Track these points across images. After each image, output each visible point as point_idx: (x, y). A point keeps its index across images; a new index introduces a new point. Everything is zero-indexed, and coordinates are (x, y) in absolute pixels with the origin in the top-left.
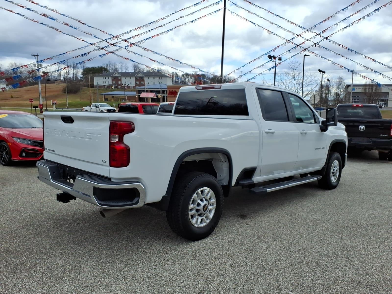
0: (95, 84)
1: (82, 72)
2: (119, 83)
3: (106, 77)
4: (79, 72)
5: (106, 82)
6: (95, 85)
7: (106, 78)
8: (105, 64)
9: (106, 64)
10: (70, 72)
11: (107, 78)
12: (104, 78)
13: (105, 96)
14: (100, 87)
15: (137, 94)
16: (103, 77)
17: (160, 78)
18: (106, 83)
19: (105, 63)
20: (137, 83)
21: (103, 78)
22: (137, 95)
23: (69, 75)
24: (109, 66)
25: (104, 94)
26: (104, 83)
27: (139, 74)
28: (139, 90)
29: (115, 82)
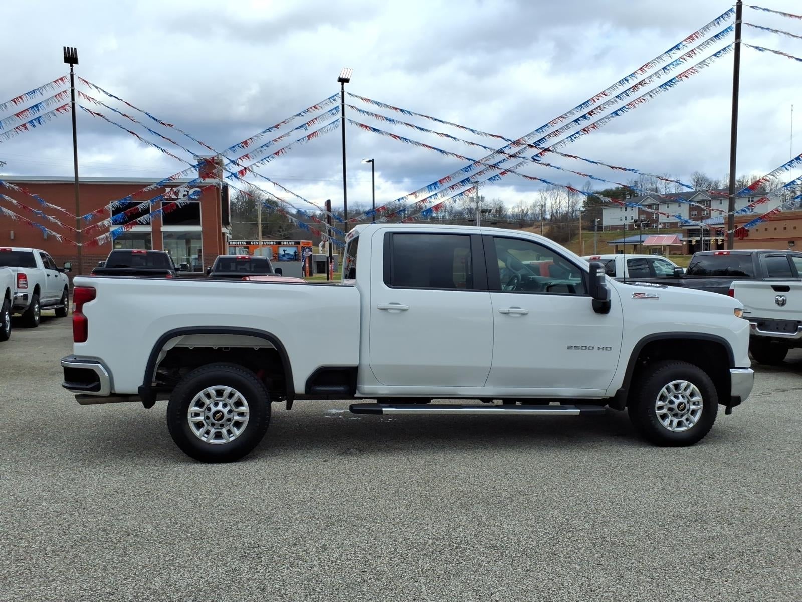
0: (605, 223)
1: (584, 201)
2: (653, 218)
3: (626, 208)
4: (580, 202)
5: (626, 217)
6: (603, 225)
7: (626, 210)
8: (631, 181)
9: (633, 182)
10: (561, 203)
11: (629, 209)
12: (624, 209)
13: (617, 246)
14: (614, 228)
15: (686, 239)
16: (621, 208)
17: (749, 198)
18: (626, 219)
19: (632, 179)
20: (692, 215)
21: (621, 211)
22: (685, 241)
23: (560, 209)
24: (639, 185)
25: (615, 243)
26: (621, 220)
27: (700, 196)
28: (689, 230)
29: (645, 217)
